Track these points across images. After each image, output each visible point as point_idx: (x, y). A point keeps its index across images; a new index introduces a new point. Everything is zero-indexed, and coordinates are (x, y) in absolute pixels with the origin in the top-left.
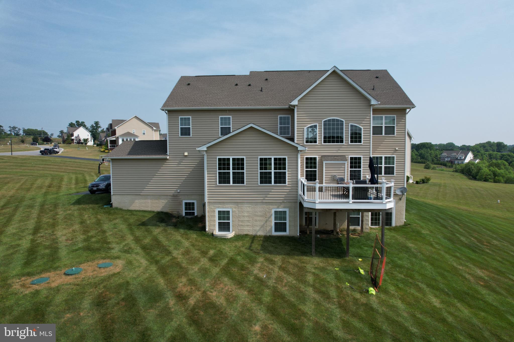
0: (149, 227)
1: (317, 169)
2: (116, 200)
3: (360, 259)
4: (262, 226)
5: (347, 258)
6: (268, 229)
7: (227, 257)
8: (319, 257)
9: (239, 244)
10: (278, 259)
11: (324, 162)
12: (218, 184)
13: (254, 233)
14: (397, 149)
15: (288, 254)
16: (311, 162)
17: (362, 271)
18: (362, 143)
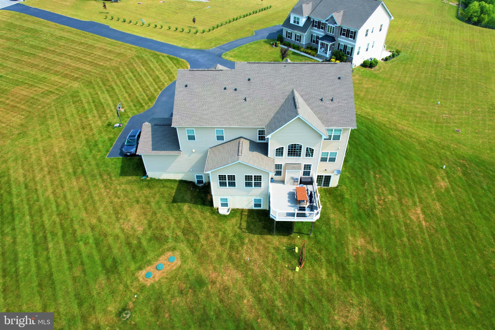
0: (179, 204)
1: (282, 170)
2: (150, 174)
3: (299, 237)
4: (247, 205)
5: (292, 235)
6: (250, 206)
7: (229, 240)
8: (278, 235)
9: (233, 221)
10: (255, 238)
11: (287, 171)
12: (219, 186)
13: (242, 208)
14: (339, 148)
15: (261, 234)
16: (278, 166)
17: (297, 250)
18: (313, 156)
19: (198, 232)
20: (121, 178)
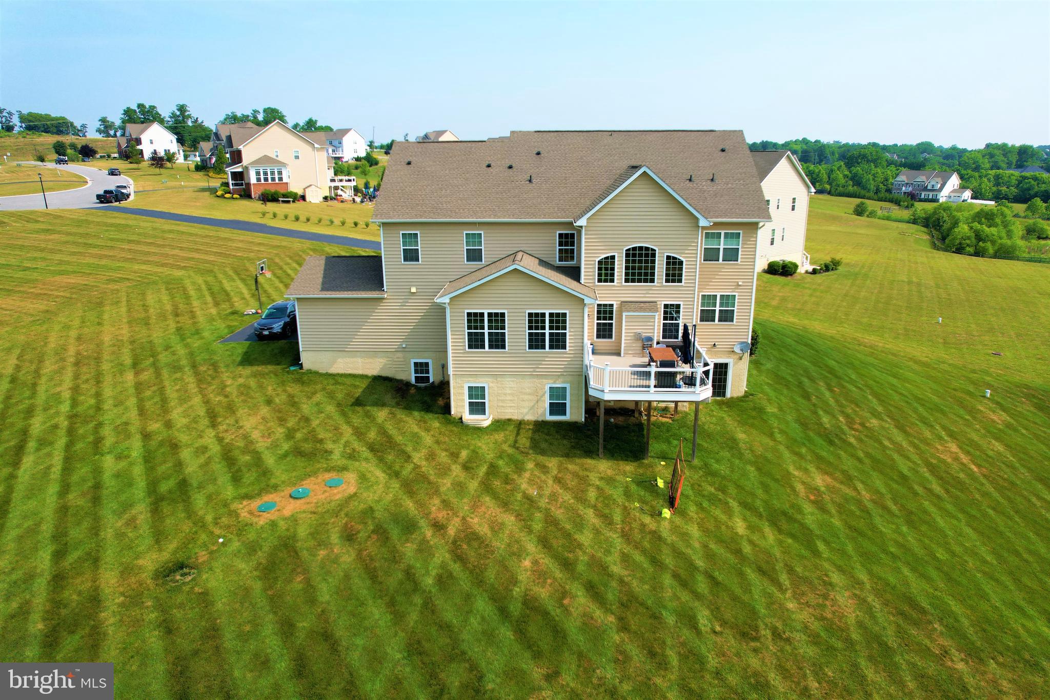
0: (368, 408)
1: (613, 322)
2: (308, 359)
3: (663, 463)
4: (532, 408)
5: (646, 461)
6: (540, 411)
7: (485, 462)
8: (608, 459)
9: (499, 436)
10: (553, 463)
11: (624, 314)
12: (467, 349)
13: (520, 418)
14: (740, 283)
15: (567, 456)
16: (605, 312)
17: (661, 483)
18: (683, 284)
19: (409, 449)
20: (240, 368)
